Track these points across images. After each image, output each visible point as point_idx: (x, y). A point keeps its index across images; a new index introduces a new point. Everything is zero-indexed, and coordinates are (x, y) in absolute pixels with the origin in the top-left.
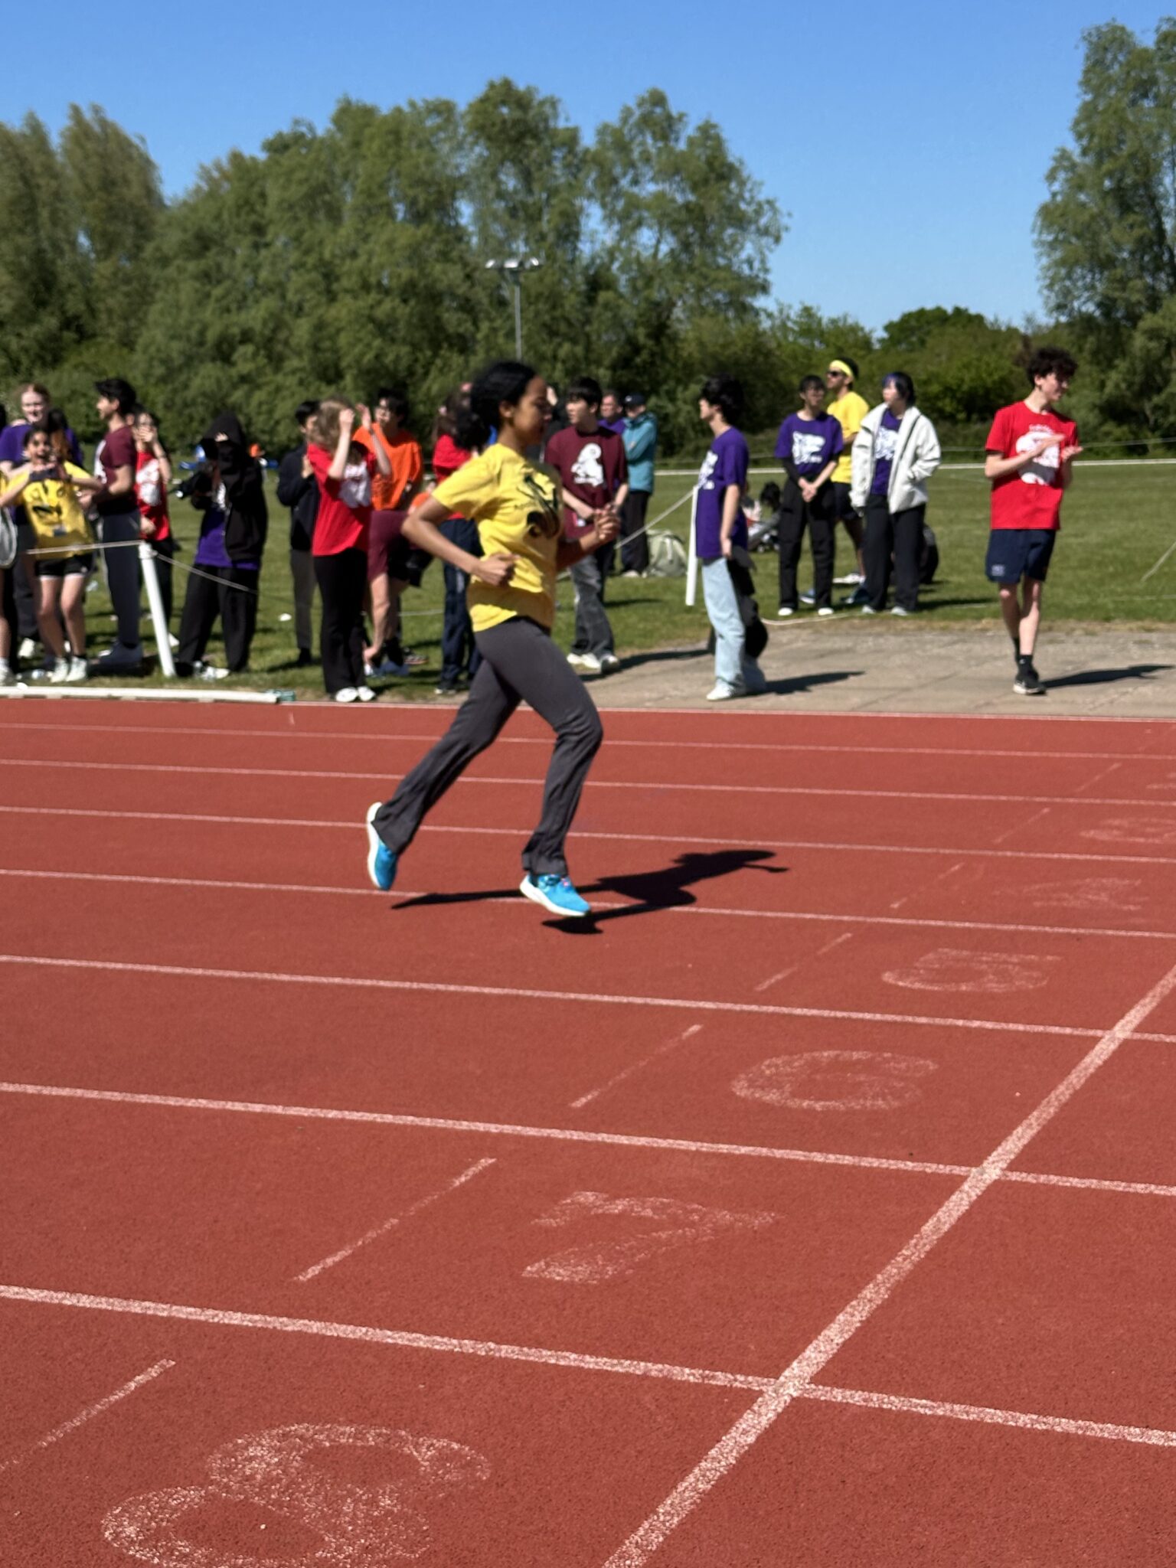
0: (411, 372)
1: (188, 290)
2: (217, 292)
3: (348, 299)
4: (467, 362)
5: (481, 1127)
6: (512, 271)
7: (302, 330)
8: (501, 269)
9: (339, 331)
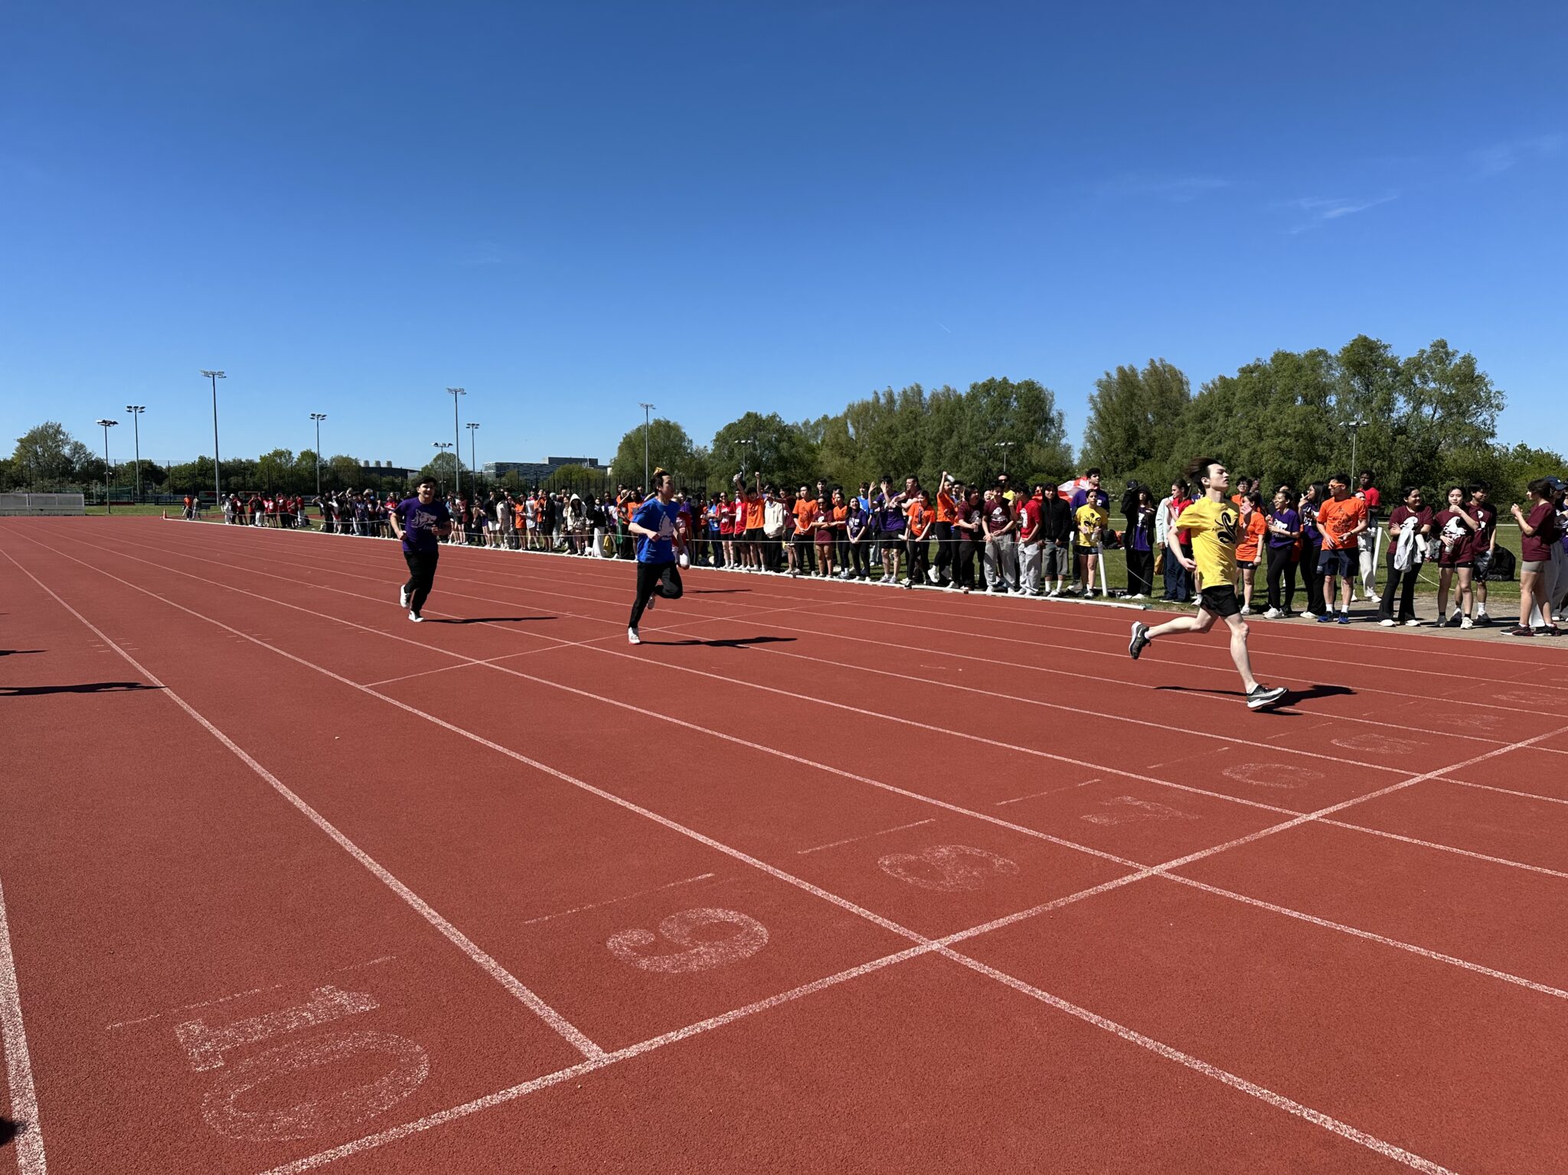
1: (1193, 437)
2: (1208, 437)
3: (1269, 440)
6: (1353, 426)
7: (1245, 454)
8: (1347, 426)
9: (1262, 454)
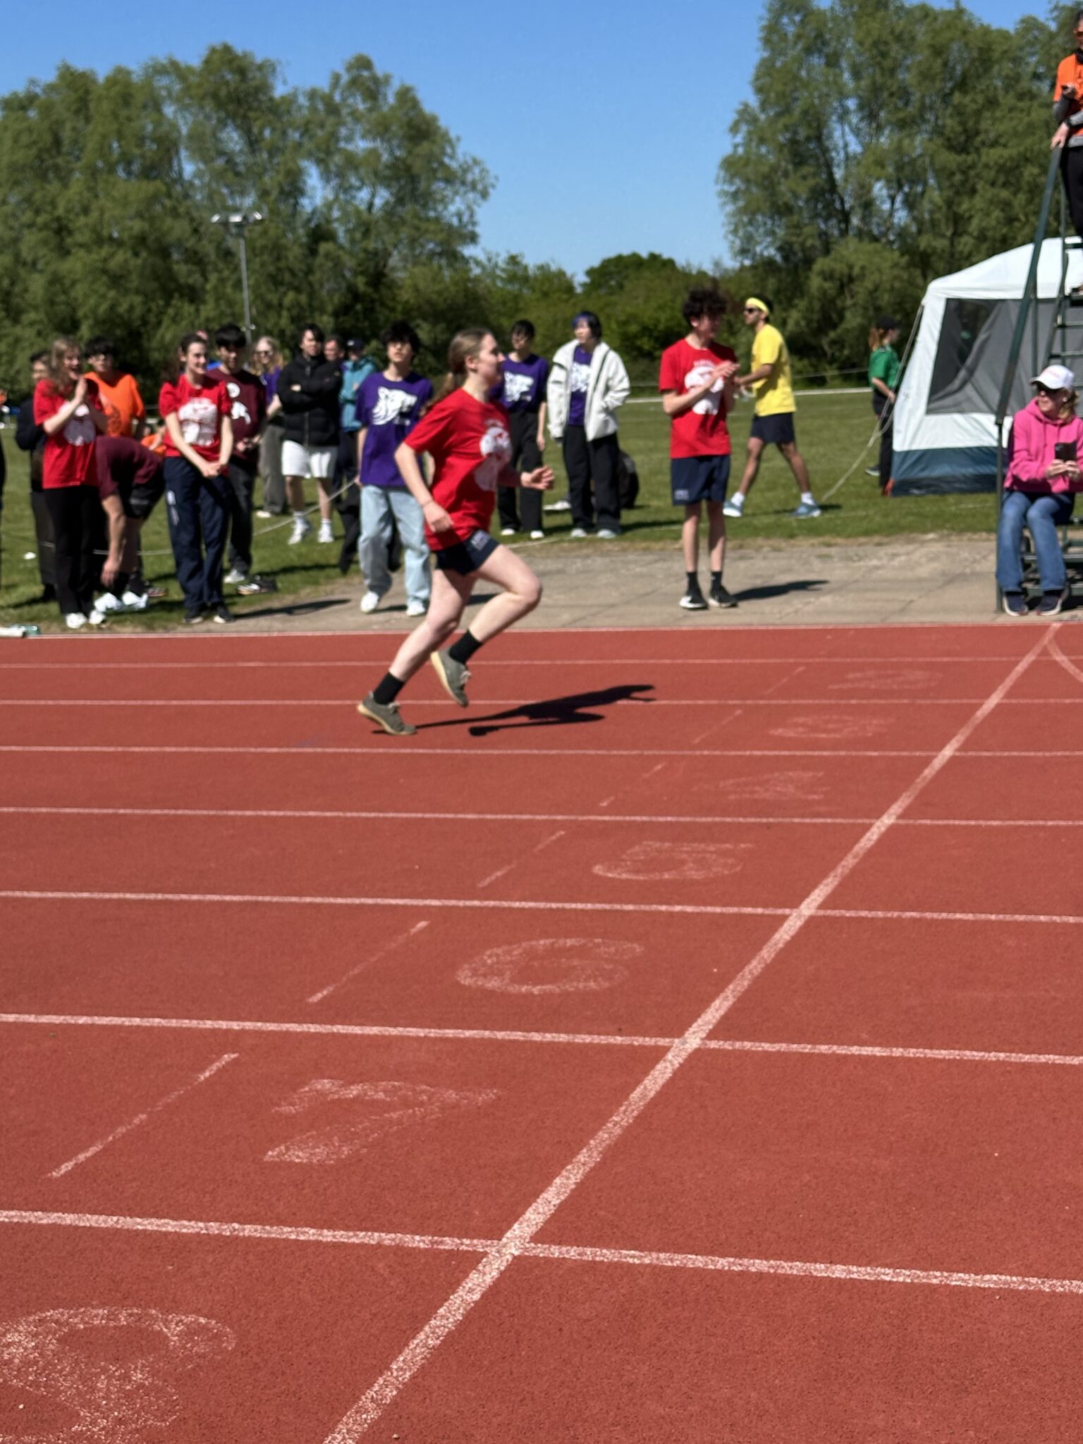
0: (145, 323)
3: (82, 253)
4: (197, 310)
5: (224, 1025)
6: (236, 225)
7: (36, 285)
8: (225, 223)
9: (73, 283)
